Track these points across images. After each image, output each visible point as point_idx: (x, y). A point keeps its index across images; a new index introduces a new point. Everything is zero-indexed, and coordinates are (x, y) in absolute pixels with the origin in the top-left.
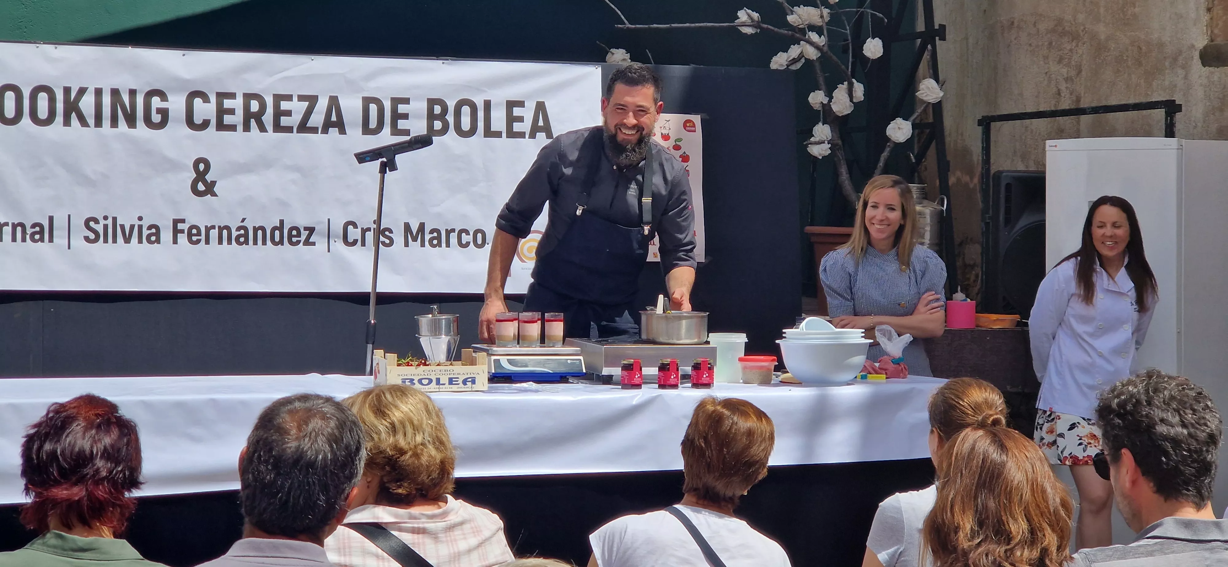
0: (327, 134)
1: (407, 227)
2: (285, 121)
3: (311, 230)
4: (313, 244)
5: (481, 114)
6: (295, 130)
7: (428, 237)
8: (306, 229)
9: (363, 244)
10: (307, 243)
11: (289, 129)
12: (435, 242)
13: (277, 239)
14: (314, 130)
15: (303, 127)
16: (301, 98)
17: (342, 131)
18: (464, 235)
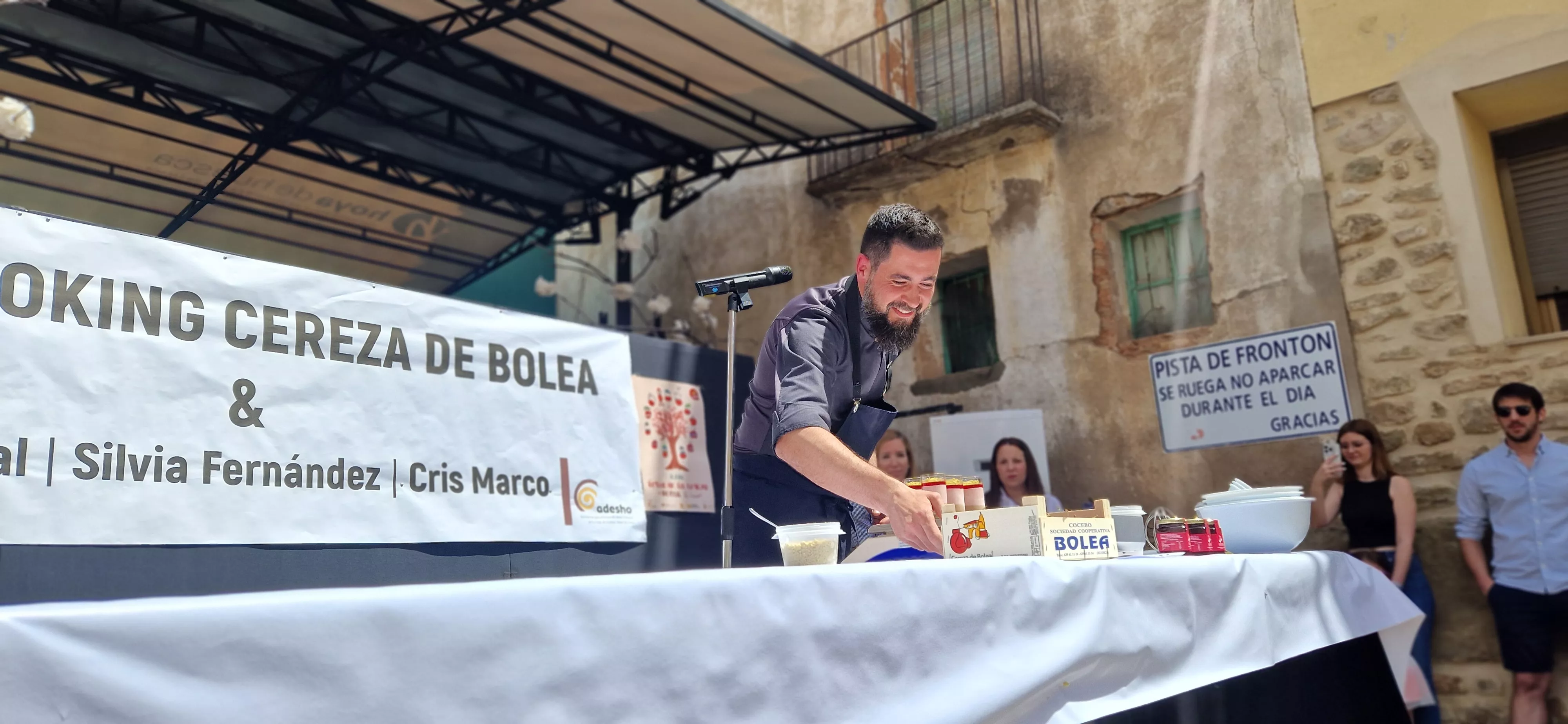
0: (391, 367)
1: (475, 471)
2: (344, 348)
3: (375, 471)
4: (377, 487)
5: (537, 365)
6: (355, 359)
7: (496, 483)
8: (369, 470)
9: (432, 489)
10: (371, 486)
11: (348, 358)
12: (503, 489)
13: (336, 480)
14: (376, 362)
15: (365, 357)
16: (362, 326)
17: (407, 366)
18: (529, 482)
